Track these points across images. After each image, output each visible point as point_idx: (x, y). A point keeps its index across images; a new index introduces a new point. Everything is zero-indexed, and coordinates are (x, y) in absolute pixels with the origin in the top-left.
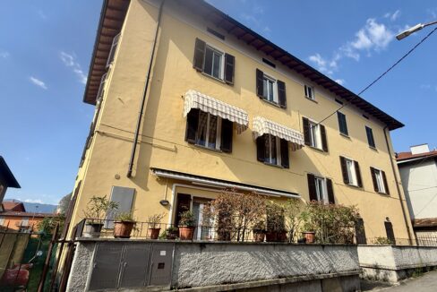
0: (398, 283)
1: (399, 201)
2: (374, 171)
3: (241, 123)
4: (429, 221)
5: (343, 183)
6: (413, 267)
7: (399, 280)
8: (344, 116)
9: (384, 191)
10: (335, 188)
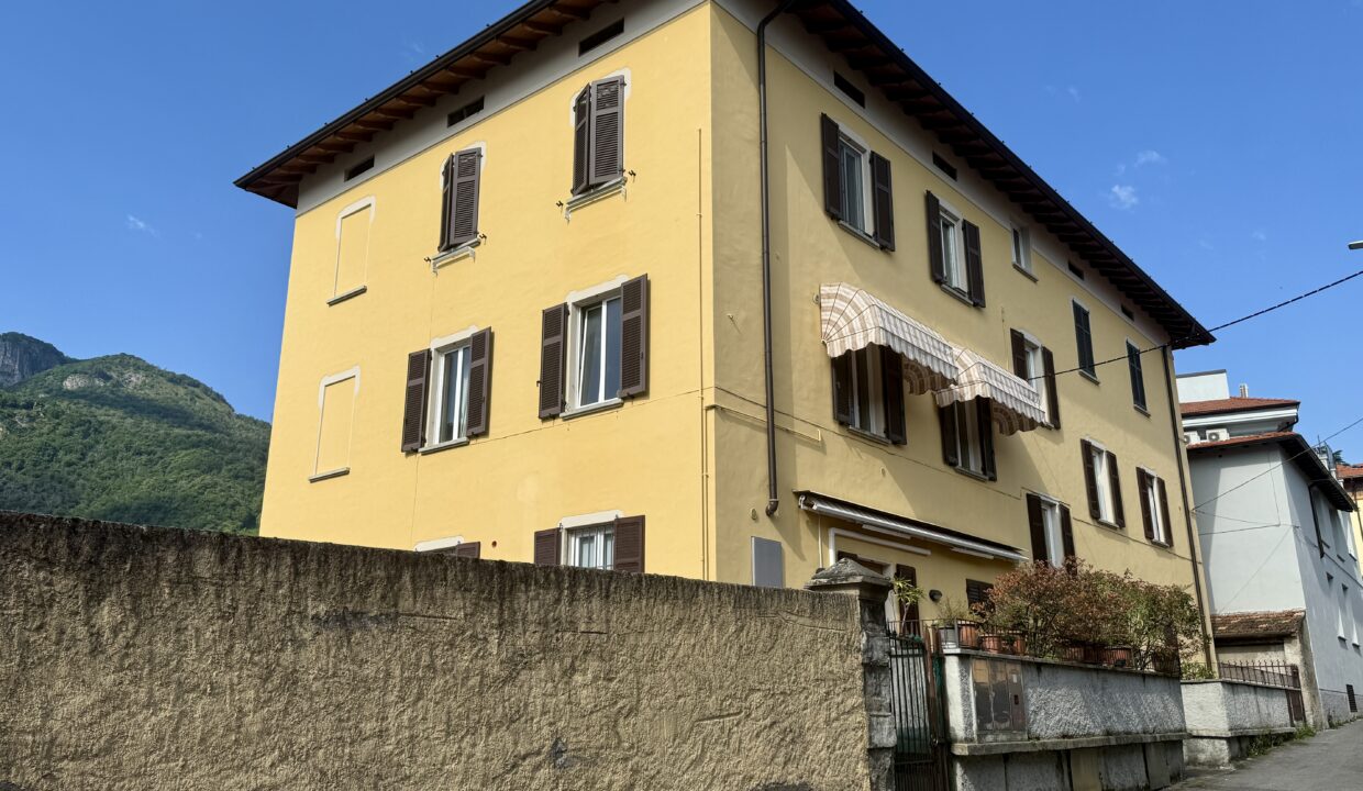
0: (1231, 768)
1: (1189, 564)
2: (1144, 479)
3: (911, 357)
4: (1250, 621)
5: (1089, 519)
6: (1251, 733)
7: (1232, 759)
8: (1086, 314)
9: (1163, 540)
10: (1076, 528)
